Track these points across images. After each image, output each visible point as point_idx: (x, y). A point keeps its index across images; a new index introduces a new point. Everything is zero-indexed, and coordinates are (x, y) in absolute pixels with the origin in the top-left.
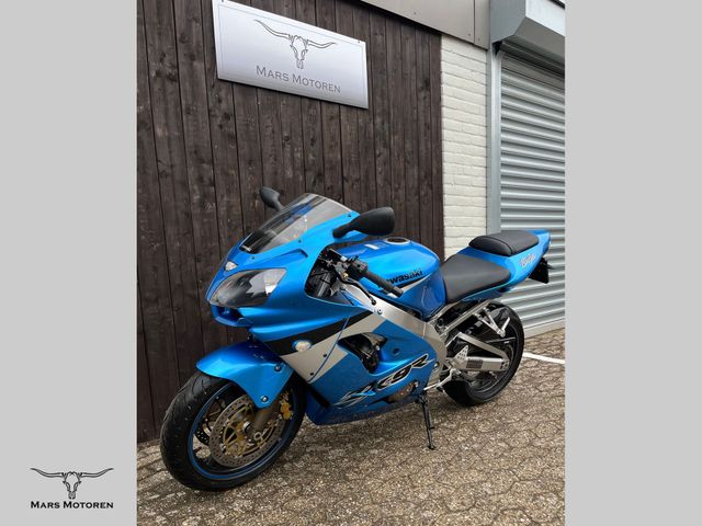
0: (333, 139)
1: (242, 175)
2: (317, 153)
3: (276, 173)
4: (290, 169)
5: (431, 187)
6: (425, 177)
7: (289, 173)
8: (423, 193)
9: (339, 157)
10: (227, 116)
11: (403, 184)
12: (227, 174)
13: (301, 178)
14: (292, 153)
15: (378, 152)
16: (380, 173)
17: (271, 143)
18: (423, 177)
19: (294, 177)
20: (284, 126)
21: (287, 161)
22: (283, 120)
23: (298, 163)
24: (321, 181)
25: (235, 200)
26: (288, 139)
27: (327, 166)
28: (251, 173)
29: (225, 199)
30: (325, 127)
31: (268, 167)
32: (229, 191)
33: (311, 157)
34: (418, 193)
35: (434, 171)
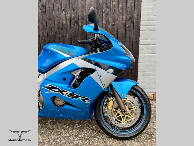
0: (83, 7)
1: (47, 24)
2: (75, 14)
3: (59, 22)
4: (65, 20)
5: (133, 23)
6: (130, 18)
7: (64, 22)
8: (127, 26)
9: (85, 14)
10: (43, 6)
11: (116, 22)
12: (43, 24)
13: (69, 23)
14: (66, 15)
15: (104, 11)
16: (105, 19)
17: (57, 12)
18: (128, 19)
19: (66, 23)
20: (63, 5)
21: (63, 18)
22: (62, 4)
23: (68, 18)
24: (76, 24)
25: (45, 32)
26: (64, 10)
27: (80, 18)
28: (51, 23)
29: (42, 32)
30: (79, 3)
31: (56, 20)
32: (43, 29)
33: (73, 15)
34: (125, 26)
35: (135, 16)
